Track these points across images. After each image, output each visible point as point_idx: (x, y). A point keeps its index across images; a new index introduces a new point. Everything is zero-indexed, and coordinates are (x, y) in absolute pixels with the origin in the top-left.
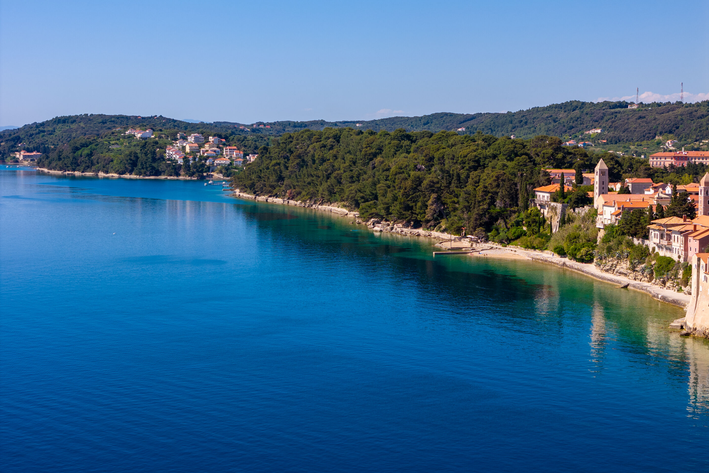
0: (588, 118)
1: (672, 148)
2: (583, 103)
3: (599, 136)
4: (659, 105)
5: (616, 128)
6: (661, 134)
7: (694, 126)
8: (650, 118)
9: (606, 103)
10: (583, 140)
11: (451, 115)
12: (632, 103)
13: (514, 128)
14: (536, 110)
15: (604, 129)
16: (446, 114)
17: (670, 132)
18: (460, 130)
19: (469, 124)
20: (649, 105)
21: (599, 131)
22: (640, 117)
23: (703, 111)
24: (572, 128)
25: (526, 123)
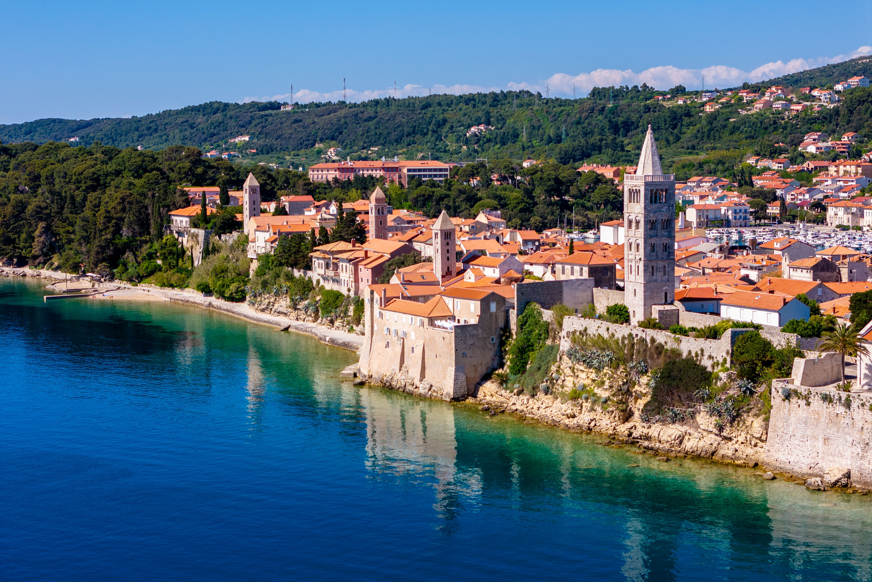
0: (232, 123)
1: (335, 158)
2: (226, 105)
3: (247, 145)
4: (318, 105)
5: (267, 134)
6: (322, 140)
7: (360, 131)
8: (307, 121)
9: (254, 104)
10: (227, 149)
11: (61, 121)
12: (285, 104)
13: (140, 136)
14: (168, 114)
15: (252, 136)
16: (54, 121)
17: (333, 138)
18: (72, 140)
19: (83, 132)
20: (305, 106)
21: (247, 138)
22: (296, 121)
23: (370, 112)
24: (213, 135)
25: (156, 130)
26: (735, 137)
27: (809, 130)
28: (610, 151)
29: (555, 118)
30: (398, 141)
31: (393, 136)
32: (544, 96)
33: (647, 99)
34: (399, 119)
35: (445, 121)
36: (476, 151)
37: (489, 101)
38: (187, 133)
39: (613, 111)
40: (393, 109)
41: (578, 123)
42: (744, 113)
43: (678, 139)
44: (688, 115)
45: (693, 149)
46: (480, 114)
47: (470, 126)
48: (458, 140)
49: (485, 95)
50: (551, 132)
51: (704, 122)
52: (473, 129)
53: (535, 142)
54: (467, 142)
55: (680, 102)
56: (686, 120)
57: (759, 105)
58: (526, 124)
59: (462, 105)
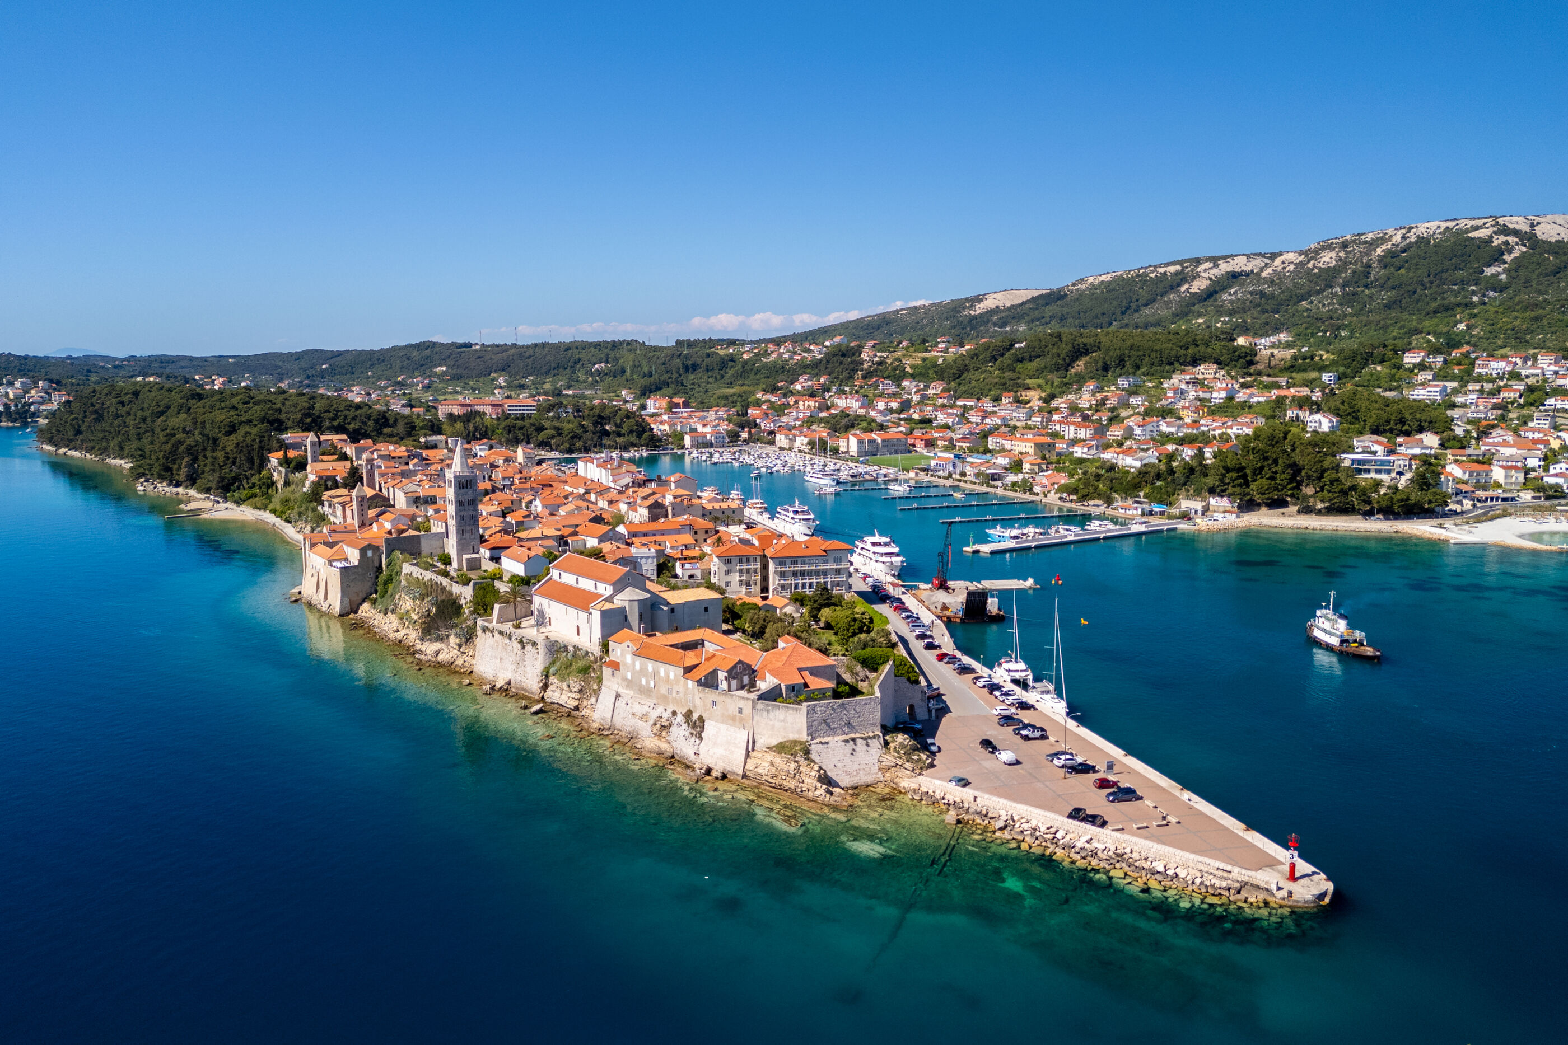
0: (437, 357)
1: (503, 384)
2: (435, 343)
3: (444, 373)
4: (497, 346)
5: (458, 367)
6: (495, 371)
7: (522, 365)
8: (487, 357)
9: (453, 344)
10: (430, 376)
11: (322, 351)
12: (476, 344)
13: (372, 365)
14: (395, 348)
15: (448, 367)
16: (317, 350)
17: (503, 370)
18: (324, 367)
19: (332, 361)
20: (489, 346)
21: (444, 369)
22: (479, 357)
23: (531, 352)
24: (422, 365)
25: (383, 361)
26: (758, 377)
27: (804, 373)
28: (673, 386)
29: (650, 359)
30: (547, 373)
31: (543, 370)
32: (647, 343)
33: (711, 348)
34: (548, 357)
35: (579, 360)
36: (597, 382)
37: (610, 346)
38: (405, 364)
39: (687, 357)
40: (546, 350)
41: (664, 364)
42: (764, 360)
43: (723, 377)
44: (732, 360)
45: (731, 384)
46: (602, 356)
47: (595, 364)
48: (586, 374)
49: (608, 342)
50: (646, 369)
51: (740, 366)
52: (597, 366)
53: (635, 377)
54: (592, 375)
55: (731, 351)
56: (730, 364)
57: (774, 356)
58: (631, 364)
59: (592, 349)
